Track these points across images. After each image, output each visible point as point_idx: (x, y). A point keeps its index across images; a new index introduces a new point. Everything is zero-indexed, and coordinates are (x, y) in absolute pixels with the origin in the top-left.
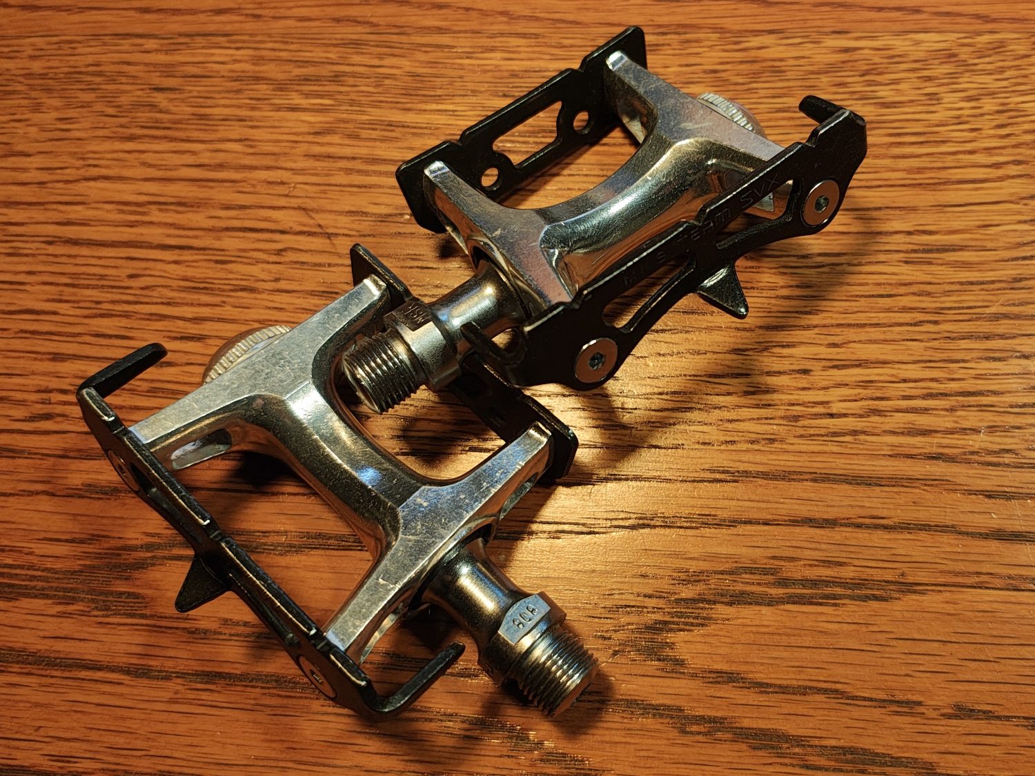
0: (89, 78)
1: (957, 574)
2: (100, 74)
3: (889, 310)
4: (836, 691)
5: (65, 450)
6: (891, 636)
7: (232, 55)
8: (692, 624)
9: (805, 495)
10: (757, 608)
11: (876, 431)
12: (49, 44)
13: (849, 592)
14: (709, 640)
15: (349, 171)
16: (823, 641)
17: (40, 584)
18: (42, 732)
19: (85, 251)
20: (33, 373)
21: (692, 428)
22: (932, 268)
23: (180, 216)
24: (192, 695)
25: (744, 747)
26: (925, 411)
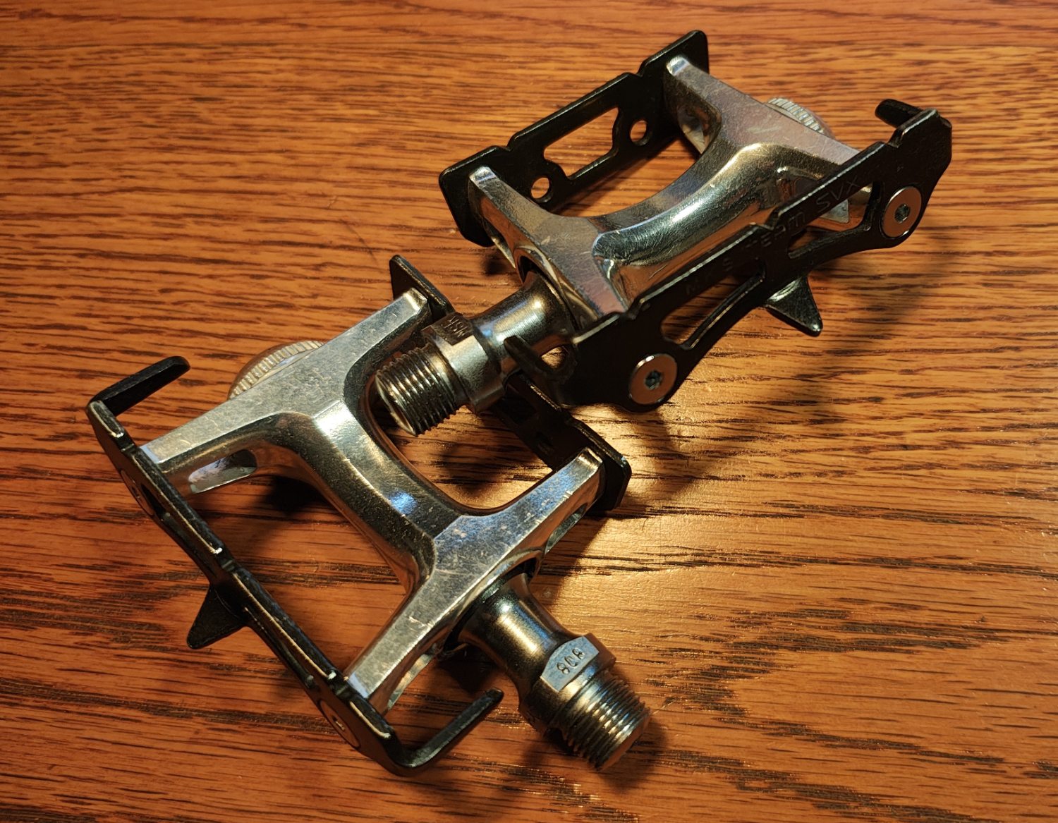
0: (128, 88)
1: (1040, 619)
2: (140, 84)
3: (966, 335)
4: (910, 746)
5: (89, 471)
6: (970, 686)
7: (276, 65)
8: (753, 671)
9: (876, 533)
10: (822, 654)
11: (954, 464)
12: (90, 53)
13: (924, 638)
14: (771, 688)
15: (393, 184)
16: (894, 690)
17: (59, 613)
18: (55, 770)
19: (116, 264)
20: (59, 391)
21: (753, 458)
22: (1013, 291)
23: (217, 229)
24: (213, 735)
25: (808, 805)
26: (1005, 443)
